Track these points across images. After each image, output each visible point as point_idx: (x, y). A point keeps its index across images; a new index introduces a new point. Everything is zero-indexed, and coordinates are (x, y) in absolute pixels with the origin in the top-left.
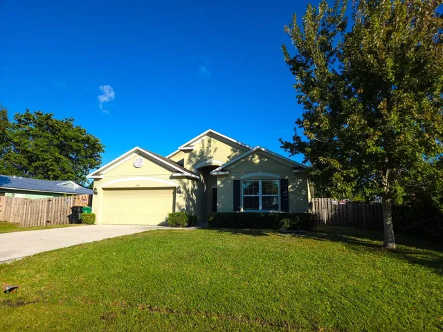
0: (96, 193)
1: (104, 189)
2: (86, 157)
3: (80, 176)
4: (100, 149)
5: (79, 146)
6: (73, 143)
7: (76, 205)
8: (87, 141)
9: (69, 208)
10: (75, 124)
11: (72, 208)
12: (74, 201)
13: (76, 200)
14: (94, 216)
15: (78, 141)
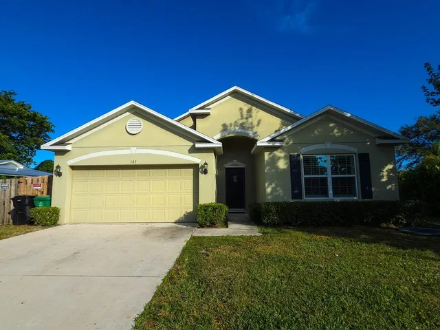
0: (59, 174)
1: (73, 168)
2: (32, 136)
3: (25, 157)
4: (48, 129)
5: (22, 123)
6: (14, 119)
7: (23, 193)
8: (33, 117)
9: (7, 198)
10: (17, 99)
11: (15, 200)
12: (17, 187)
13: (22, 185)
14: (56, 211)
15: (21, 117)
